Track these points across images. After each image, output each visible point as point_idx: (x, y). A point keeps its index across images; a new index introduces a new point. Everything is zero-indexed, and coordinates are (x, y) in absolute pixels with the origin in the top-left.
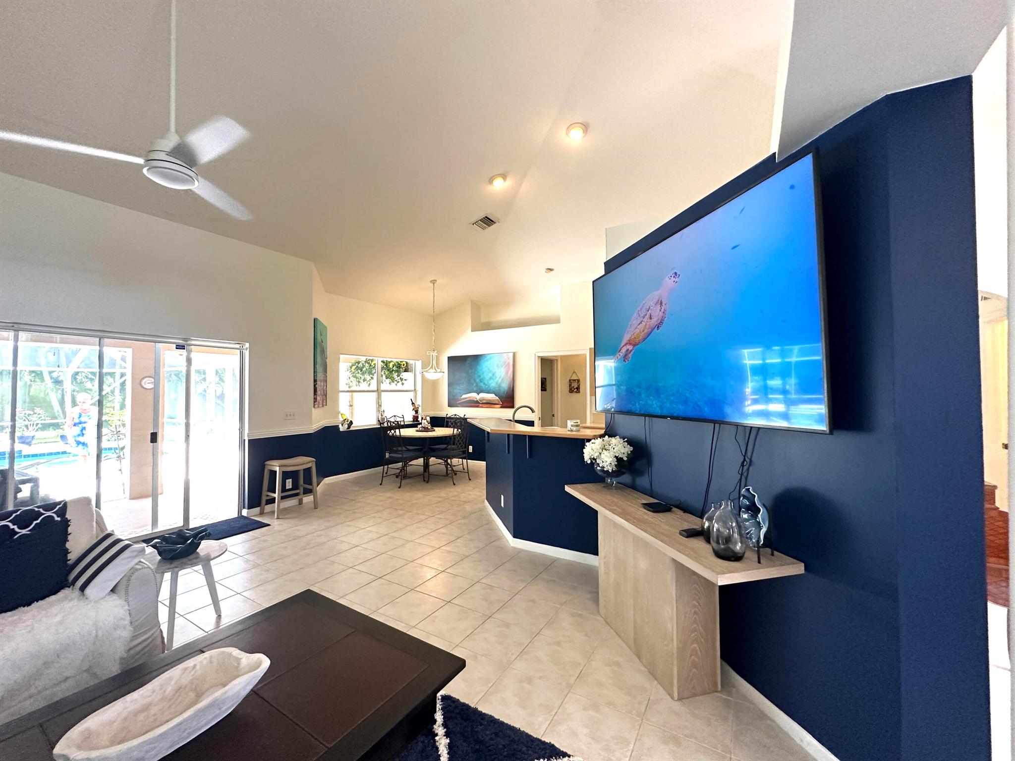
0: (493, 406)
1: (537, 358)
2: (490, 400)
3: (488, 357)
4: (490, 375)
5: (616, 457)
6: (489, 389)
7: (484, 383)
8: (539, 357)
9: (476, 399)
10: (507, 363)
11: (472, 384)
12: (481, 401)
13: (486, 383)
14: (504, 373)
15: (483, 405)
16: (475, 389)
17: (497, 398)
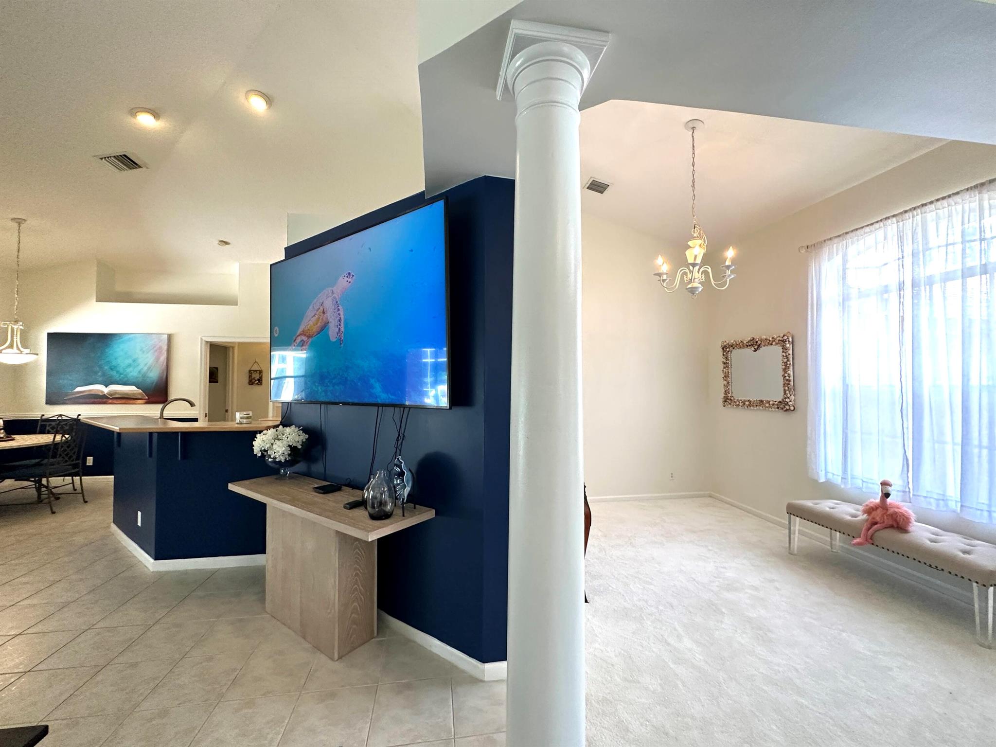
0: (132, 401)
1: (204, 343)
2: (127, 394)
3: (126, 338)
4: (130, 361)
5: (289, 446)
6: (126, 379)
7: (118, 372)
8: (207, 342)
9: (102, 392)
10: (158, 346)
11: (96, 373)
12: (111, 395)
13: (121, 370)
14: (152, 360)
15: (115, 401)
16: (100, 379)
17: (140, 391)
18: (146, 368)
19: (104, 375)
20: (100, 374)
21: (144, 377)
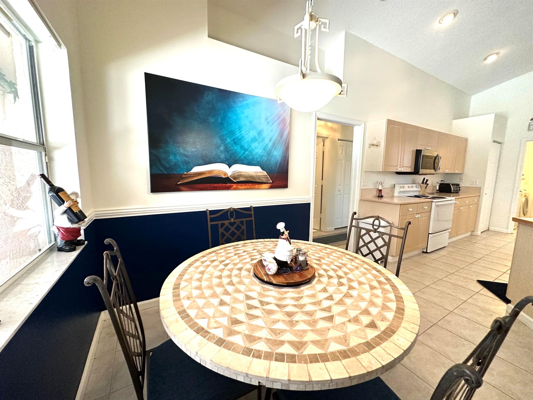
0: (257, 186)
2: (252, 177)
3: (250, 101)
6: (251, 157)
7: (242, 147)
8: (318, 119)
9: (225, 174)
12: (235, 178)
14: (277, 134)
15: (239, 186)
17: (265, 173)
18: (270, 145)
19: (227, 150)
20: (222, 148)
21: (269, 156)
